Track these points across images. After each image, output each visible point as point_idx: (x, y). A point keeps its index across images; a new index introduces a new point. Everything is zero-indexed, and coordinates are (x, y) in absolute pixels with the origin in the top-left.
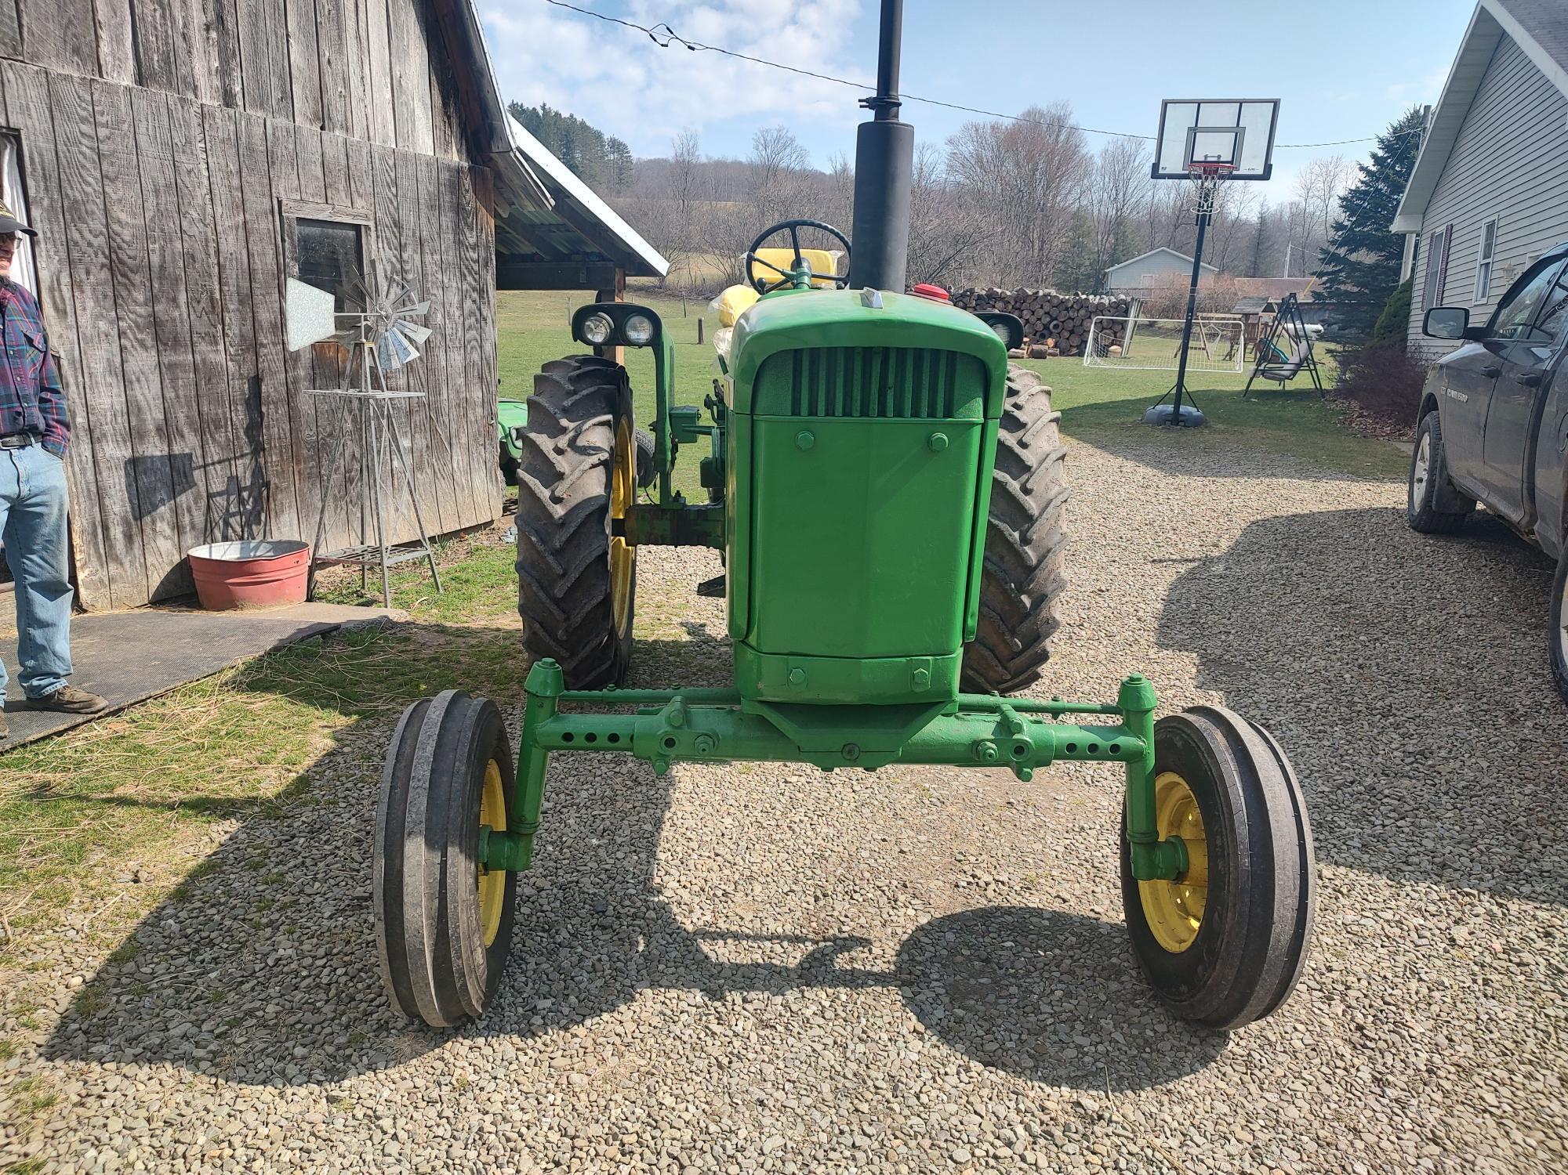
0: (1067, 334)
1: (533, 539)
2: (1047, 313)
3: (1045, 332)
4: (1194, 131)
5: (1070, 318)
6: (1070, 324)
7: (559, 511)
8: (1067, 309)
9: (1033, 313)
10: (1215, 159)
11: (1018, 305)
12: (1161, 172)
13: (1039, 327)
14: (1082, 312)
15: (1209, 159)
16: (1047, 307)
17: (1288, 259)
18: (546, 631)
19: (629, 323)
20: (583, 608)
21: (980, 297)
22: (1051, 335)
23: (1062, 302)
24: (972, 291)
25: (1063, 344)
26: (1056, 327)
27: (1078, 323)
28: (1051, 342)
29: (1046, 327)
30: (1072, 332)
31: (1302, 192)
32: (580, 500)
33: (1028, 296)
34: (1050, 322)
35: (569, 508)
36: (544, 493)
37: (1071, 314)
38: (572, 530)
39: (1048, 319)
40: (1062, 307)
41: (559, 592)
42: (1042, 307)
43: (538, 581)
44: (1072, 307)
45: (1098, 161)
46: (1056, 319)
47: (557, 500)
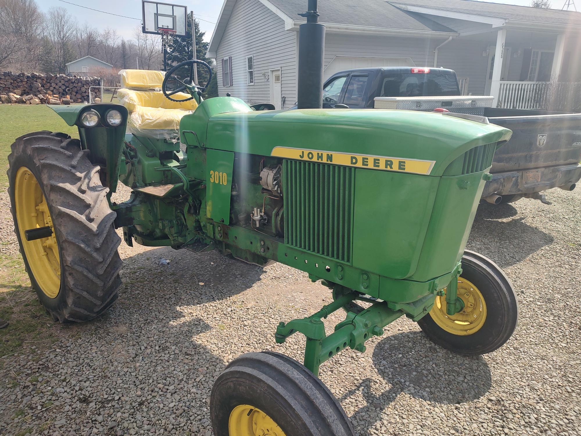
0: (75, 94)
1: (82, 246)
2: (64, 85)
3: (64, 92)
4: (157, 15)
5: (74, 87)
6: (75, 90)
7: (94, 226)
8: (72, 83)
9: (57, 84)
10: (166, 27)
11: (48, 81)
12: (146, 30)
13: (61, 90)
14: (80, 84)
15: (164, 27)
16: (63, 82)
17: (137, 62)
18: (90, 294)
19: (108, 115)
20: (112, 276)
21: (28, 77)
22: (67, 94)
23: (69, 80)
24: (23, 74)
25: (74, 97)
26: (69, 90)
27: (79, 89)
28: (68, 96)
29: (64, 90)
30: (77, 93)
31: (136, 37)
32: (103, 218)
33: (52, 77)
34: (66, 88)
35: (98, 223)
36: (82, 218)
37: (75, 85)
38: (105, 235)
39: (65, 87)
40: (70, 82)
41: (101, 272)
42: (60, 82)
43: (87, 269)
44: (74, 82)
45: (48, 17)
46: (68, 87)
47: (91, 220)
